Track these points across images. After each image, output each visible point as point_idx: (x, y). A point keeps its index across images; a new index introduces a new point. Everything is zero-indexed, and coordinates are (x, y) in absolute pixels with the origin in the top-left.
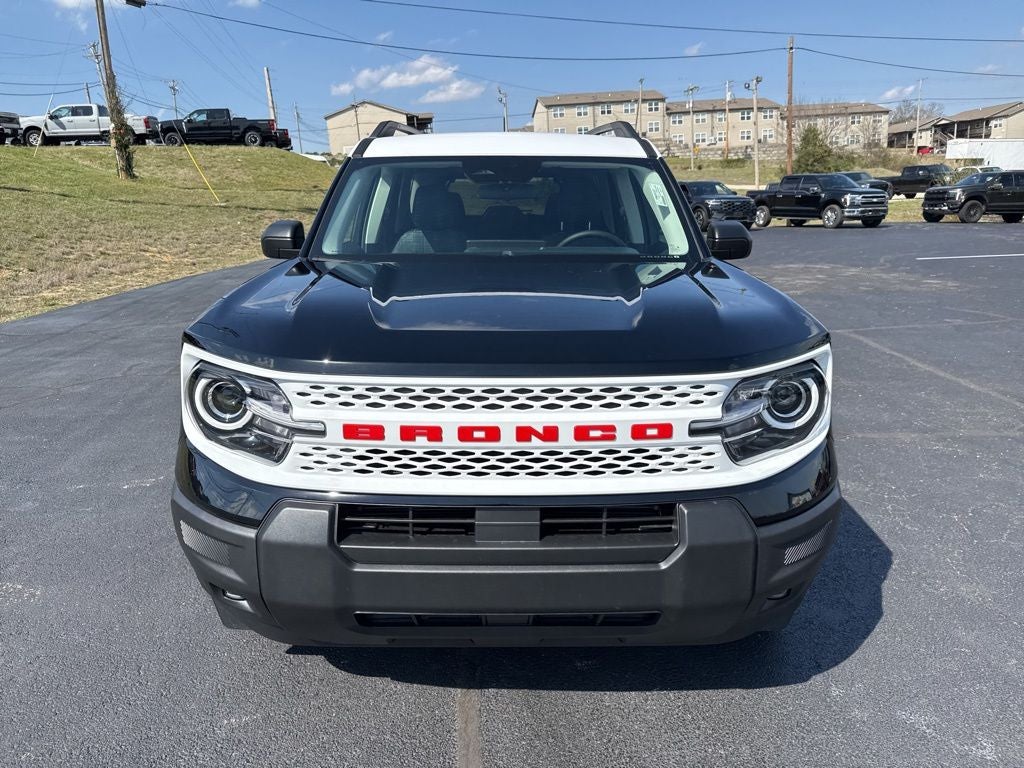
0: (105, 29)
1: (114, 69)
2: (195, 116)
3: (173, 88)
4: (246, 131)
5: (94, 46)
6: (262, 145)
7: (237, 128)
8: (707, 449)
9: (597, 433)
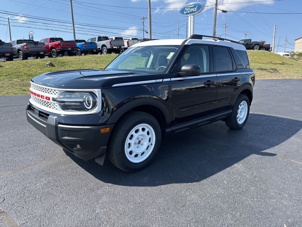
0: (216, 20)
1: (216, 30)
2: (241, 41)
3: (246, 34)
4: (255, 46)
5: (225, 24)
6: (259, 49)
7: (252, 45)
8: (56, 105)
9: (43, 97)
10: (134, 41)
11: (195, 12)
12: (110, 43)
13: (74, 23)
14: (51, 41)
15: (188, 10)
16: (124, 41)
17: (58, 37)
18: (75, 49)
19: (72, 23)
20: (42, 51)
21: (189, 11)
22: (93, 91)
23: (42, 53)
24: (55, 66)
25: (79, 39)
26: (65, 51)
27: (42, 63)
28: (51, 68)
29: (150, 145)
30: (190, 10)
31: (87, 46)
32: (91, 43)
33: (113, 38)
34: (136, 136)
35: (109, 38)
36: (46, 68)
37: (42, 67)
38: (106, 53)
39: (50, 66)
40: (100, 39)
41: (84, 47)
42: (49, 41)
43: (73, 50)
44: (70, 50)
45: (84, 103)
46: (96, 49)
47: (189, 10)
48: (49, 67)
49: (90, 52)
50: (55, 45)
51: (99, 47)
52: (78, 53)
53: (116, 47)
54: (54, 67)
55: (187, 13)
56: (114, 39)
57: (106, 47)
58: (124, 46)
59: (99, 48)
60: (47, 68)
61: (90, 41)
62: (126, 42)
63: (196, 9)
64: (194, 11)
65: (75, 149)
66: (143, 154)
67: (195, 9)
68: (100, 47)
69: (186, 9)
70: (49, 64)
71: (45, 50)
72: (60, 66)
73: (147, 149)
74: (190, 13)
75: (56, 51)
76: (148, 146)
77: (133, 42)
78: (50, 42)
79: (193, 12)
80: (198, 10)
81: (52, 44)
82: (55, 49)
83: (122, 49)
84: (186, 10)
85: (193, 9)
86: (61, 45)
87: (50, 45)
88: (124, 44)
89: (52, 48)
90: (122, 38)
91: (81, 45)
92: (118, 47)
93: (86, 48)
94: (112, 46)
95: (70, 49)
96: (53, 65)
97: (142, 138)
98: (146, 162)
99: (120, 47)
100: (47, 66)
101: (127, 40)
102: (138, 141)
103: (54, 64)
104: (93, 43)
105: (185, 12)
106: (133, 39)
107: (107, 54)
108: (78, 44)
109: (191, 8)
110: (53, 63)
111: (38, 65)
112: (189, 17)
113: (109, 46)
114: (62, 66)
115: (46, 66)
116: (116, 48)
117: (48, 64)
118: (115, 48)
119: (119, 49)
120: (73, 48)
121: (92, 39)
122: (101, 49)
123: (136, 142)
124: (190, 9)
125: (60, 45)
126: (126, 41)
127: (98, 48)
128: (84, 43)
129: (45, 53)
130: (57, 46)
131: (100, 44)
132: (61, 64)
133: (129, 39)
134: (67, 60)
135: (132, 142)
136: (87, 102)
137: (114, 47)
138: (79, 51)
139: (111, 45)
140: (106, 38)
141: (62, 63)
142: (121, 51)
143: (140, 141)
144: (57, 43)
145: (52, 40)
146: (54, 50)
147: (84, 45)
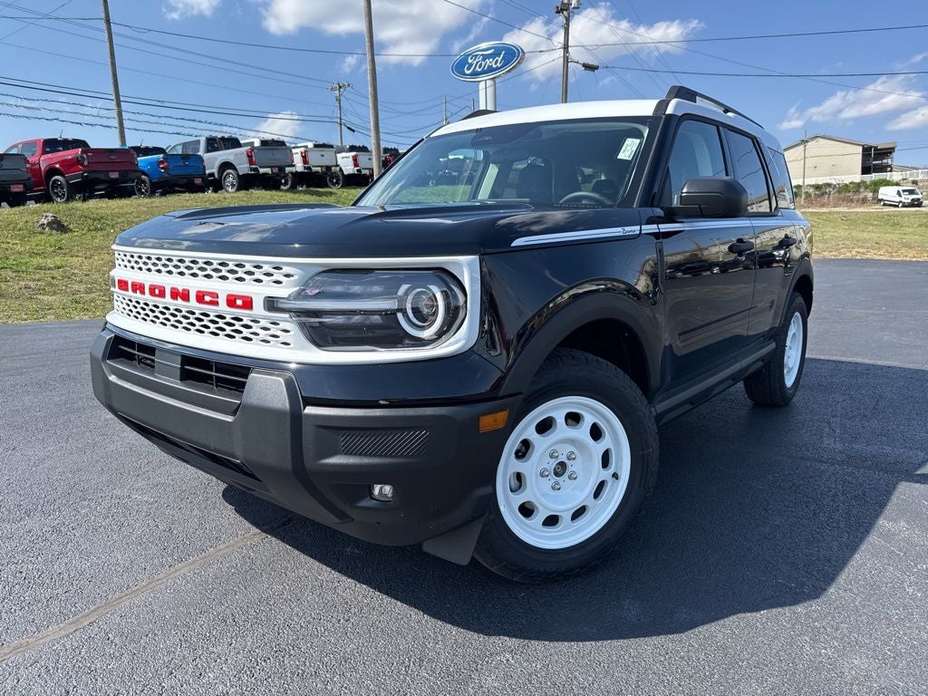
0: (566, 92)
8: (283, 325)
9: (207, 298)
10: (323, 153)
11: (497, 68)
12: (249, 156)
13: (122, 99)
14: (48, 150)
15: (477, 63)
16: (294, 151)
17: (70, 138)
18: (132, 175)
19: (113, 97)
20: (17, 183)
21: (480, 67)
22: (442, 263)
23: (18, 188)
24: (71, 230)
25: (144, 145)
26: (98, 181)
27: (24, 220)
28: (56, 235)
29: (610, 481)
30: (483, 64)
31: (171, 167)
32: (184, 157)
33: (253, 143)
34: (541, 443)
35: (242, 142)
36: (40, 237)
37: (27, 233)
38: (234, 190)
39: (52, 229)
40: (213, 144)
41: (162, 168)
42: (39, 149)
43: (124, 177)
44: (116, 179)
45: (400, 315)
46: (203, 176)
47: (481, 65)
48: (51, 235)
49: (180, 186)
50: (63, 162)
51: (212, 169)
52: (140, 190)
53: (268, 170)
54: (66, 232)
55: (475, 74)
56: (257, 143)
57: (235, 169)
58: (294, 166)
59: (212, 175)
60: (43, 237)
61: (179, 151)
62: (300, 154)
63: (500, 60)
64: (494, 66)
65: (366, 503)
66: (579, 513)
67: (497, 61)
68: (215, 171)
69: (470, 61)
70: (49, 224)
71: (29, 179)
72: (89, 230)
73: (597, 494)
74: (484, 72)
75: (67, 182)
76: (601, 485)
77: (322, 156)
78: (44, 152)
79: (491, 70)
80: (506, 62)
81: (52, 159)
82: (62, 174)
83: (286, 176)
84: (471, 65)
85: (491, 60)
86: (86, 163)
87: (44, 162)
88: (293, 162)
89: (52, 171)
90: (282, 143)
91: (151, 163)
92: (276, 170)
93: (170, 172)
94: (254, 166)
95: (114, 175)
96: (63, 226)
97: (572, 452)
98: (594, 545)
99: (282, 169)
100: (44, 229)
101: (303, 149)
102: (553, 463)
103: (65, 224)
104: (189, 158)
105: (468, 69)
106: (316, 146)
107: (238, 190)
108: (142, 160)
109: (485, 57)
110: (64, 220)
111: (11, 227)
112: (482, 85)
113: (244, 168)
114: (96, 230)
115: (39, 229)
116: (267, 174)
117: (46, 222)
118: (264, 174)
119: (277, 175)
120: (126, 171)
121: (185, 145)
122: (216, 176)
123: (545, 469)
124: (484, 60)
125: (79, 161)
126: (298, 150)
127: (207, 172)
128: (161, 156)
129: (28, 188)
130: (69, 165)
131: (213, 161)
132: (90, 222)
133: (306, 147)
134: (108, 212)
135: (528, 467)
136: (410, 312)
137: (262, 171)
138: (144, 182)
139: (251, 162)
140: (233, 143)
141: (94, 220)
142: (283, 181)
143: (563, 465)
144: (69, 154)
145: (51, 145)
146: (58, 181)
147: (162, 162)
